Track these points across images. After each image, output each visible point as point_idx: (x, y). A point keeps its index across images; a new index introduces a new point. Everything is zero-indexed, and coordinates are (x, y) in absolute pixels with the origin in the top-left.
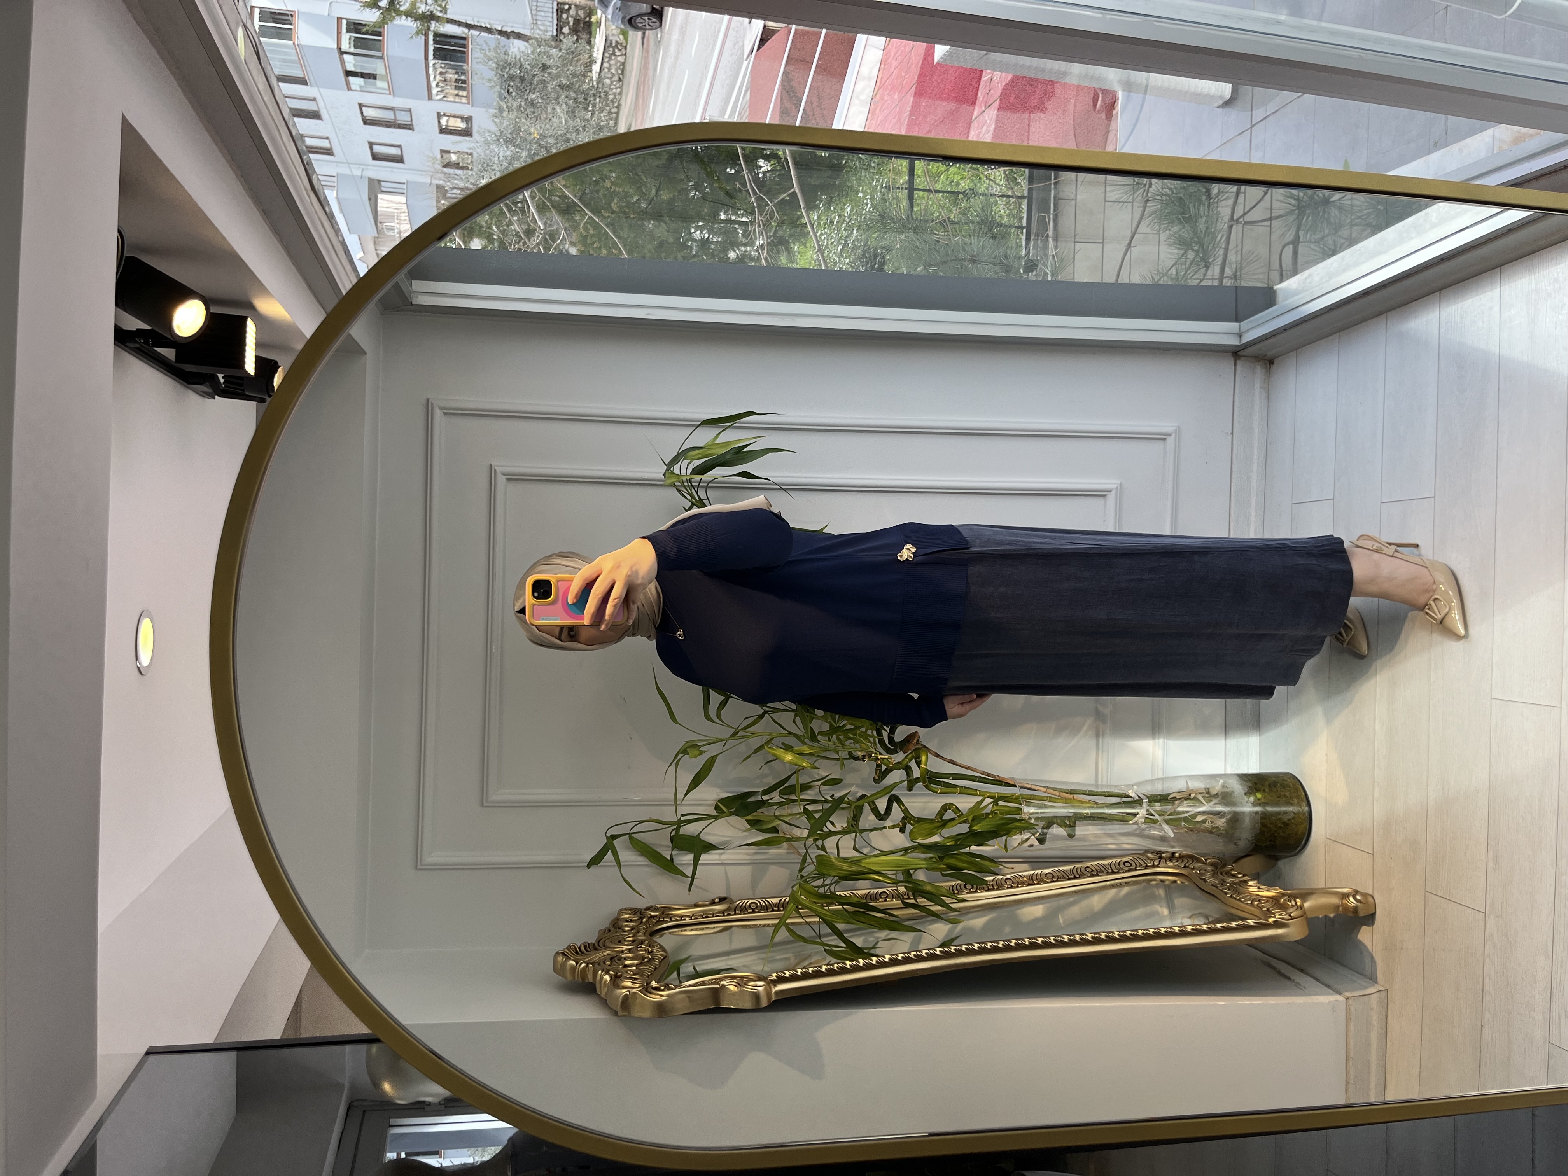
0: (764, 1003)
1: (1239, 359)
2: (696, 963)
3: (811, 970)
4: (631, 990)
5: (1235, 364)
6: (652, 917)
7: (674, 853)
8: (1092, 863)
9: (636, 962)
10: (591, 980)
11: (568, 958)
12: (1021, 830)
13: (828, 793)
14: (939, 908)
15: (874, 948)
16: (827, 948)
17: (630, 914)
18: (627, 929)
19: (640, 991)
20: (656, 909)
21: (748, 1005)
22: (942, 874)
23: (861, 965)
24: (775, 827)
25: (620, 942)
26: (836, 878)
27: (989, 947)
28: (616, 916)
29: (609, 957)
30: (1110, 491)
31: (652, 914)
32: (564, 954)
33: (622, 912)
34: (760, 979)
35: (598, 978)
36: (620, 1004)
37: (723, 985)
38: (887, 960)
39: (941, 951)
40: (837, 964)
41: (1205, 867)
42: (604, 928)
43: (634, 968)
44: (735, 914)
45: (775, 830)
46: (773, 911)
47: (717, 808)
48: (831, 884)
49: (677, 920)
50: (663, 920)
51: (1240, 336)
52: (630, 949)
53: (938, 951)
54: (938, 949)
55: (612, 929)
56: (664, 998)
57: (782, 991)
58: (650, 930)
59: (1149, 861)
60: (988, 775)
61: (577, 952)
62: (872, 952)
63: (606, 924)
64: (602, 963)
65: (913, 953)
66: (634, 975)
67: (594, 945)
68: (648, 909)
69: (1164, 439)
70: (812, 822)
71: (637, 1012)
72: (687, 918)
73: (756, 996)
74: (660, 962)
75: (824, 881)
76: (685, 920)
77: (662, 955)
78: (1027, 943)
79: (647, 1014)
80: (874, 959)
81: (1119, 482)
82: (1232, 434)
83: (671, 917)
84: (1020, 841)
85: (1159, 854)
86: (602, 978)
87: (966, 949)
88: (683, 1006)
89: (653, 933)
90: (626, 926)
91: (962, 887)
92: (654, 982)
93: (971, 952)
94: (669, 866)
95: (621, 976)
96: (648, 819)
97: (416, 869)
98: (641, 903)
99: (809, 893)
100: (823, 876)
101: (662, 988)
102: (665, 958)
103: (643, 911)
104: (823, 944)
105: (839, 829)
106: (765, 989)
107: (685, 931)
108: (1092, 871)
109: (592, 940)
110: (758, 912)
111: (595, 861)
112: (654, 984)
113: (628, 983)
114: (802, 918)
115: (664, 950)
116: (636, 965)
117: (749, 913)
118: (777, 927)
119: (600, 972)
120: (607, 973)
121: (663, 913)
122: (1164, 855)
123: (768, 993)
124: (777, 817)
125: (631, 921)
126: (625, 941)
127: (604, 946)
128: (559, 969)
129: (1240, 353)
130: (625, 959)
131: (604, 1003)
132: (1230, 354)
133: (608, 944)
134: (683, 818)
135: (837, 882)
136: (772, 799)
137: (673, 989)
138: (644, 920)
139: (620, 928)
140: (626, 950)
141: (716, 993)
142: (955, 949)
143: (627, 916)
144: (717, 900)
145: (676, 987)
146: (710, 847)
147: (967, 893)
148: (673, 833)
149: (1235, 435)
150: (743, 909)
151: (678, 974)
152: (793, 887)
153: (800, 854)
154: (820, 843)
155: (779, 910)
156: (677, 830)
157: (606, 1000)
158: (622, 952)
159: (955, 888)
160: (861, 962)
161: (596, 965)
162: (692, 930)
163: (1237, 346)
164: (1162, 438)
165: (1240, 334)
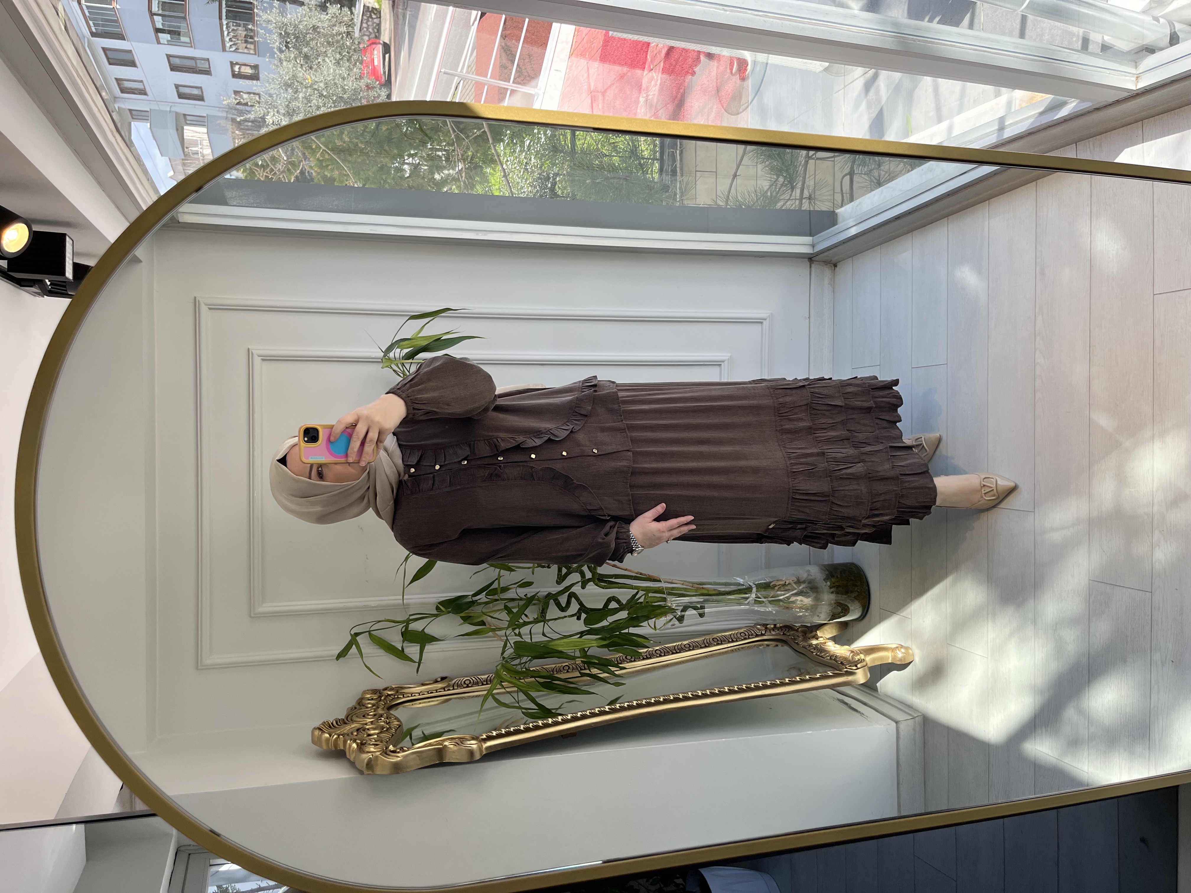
0: (478, 756)
1: (813, 263)
2: (423, 728)
3: (512, 729)
4: (374, 754)
5: (810, 267)
6: (389, 695)
7: (405, 645)
8: (718, 635)
9: (377, 731)
10: (342, 748)
11: (323, 732)
12: (664, 614)
13: (522, 592)
14: (606, 675)
15: (560, 708)
16: (524, 711)
17: (371, 694)
18: (370, 706)
19: (380, 754)
20: (392, 689)
21: (465, 759)
22: (609, 650)
23: (550, 722)
24: (482, 621)
25: (364, 716)
26: (530, 658)
27: (644, 703)
28: (360, 696)
29: (356, 728)
30: (723, 362)
31: (389, 693)
32: (320, 729)
33: (365, 692)
34: (473, 739)
35: (348, 746)
36: (365, 765)
37: (445, 746)
38: (569, 717)
39: (609, 709)
40: (532, 723)
41: (797, 633)
42: (351, 706)
43: (376, 736)
44: (454, 689)
45: (483, 623)
46: (483, 685)
47: (437, 608)
48: (526, 662)
49: (408, 697)
50: (398, 697)
51: (813, 247)
52: (372, 721)
53: (607, 708)
54: (607, 707)
55: (358, 707)
56: (399, 759)
57: (490, 747)
58: (387, 706)
59: (758, 631)
60: (641, 574)
61: (330, 727)
62: (559, 711)
63: (353, 703)
64: (350, 735)
65: (588, 712)
66: (376, 741)
67: (343, 720)
68: (385, 689)
69: (762, 323)
70: (511, 616)
71: (379, 771)
72: (416, 695)
73: (471, 753)
74: (396, 730)
75: (521, 660)
76: (415, 696)
77: (397, 725)
78: (672, 698)
79: (386, 772)
80: (560, 718)
81: (729, 355)
82: (809, 317)
83: (403, 694)
84: (665, 622)
85: (765, 625)
86: (350, 746)
87: (627, 705)
88: (416, 763)
89: (390, 708)
90: (369, 703)
91: (624, 657)
92: (391, 746)
93: (631, 708)
94: (401, 654)
95: (365, 743)
96: (384, 619)
97: (197, 669)
98: (380, 685)
99: (508, 670)
100: (520, 656)
101: (399, 750)
102: (399, 727)
103: (382, 691)
104: (520, 708)
105: (531, 619)
106: (478, 746)
107: (415, 704)
108: (718, 640)
109: (342, 716)
110: (471, 687)
111: (342, 654)
112: (391, 748)
113: (372, 749)
114: (504, 688)
115: (399, 721)
116: (378, 733)
117: (464, 688)
118: (485, 698)
119: (349, 742)
120: (355, 741)
121: (397, 692)
122: (768, 626)
123: (480, 748)
124: (484, 614)
125: (372, 699)
126: (368, 715)
127: (352, 720)
128: (316, 741)
129: (814, 259)
130: (368, 729)
131: (352, 764)
132: (807, 259)
133: (354, 718)
134: (411, 618)
135: (530, 660)
136: (480, 599)
137: (406, 751)
138: (382, 698)
139: (364, 706)
140: (370, 722)
141: (441, 752)
142: (619, 706)
143: (369, 696)
144: (439, 679)
145: (409, 749)
146: (432, 639)
147: (628, 662)
148: (403, 630)
149: (811, 318)
150: (459, 686)
151: (411, 738)
152: (496, 666)
153: (502, 640)
154: (517, 631)
155: (487, 684)
156: (407, 627)
157: (354, 763)
158: (366, 724)
159: (618, 659)
160: (550, 721)
161: (346, 736)
162: (420, 703)
163: (811, 254)
164: (759, 322)
165: (813, 246)
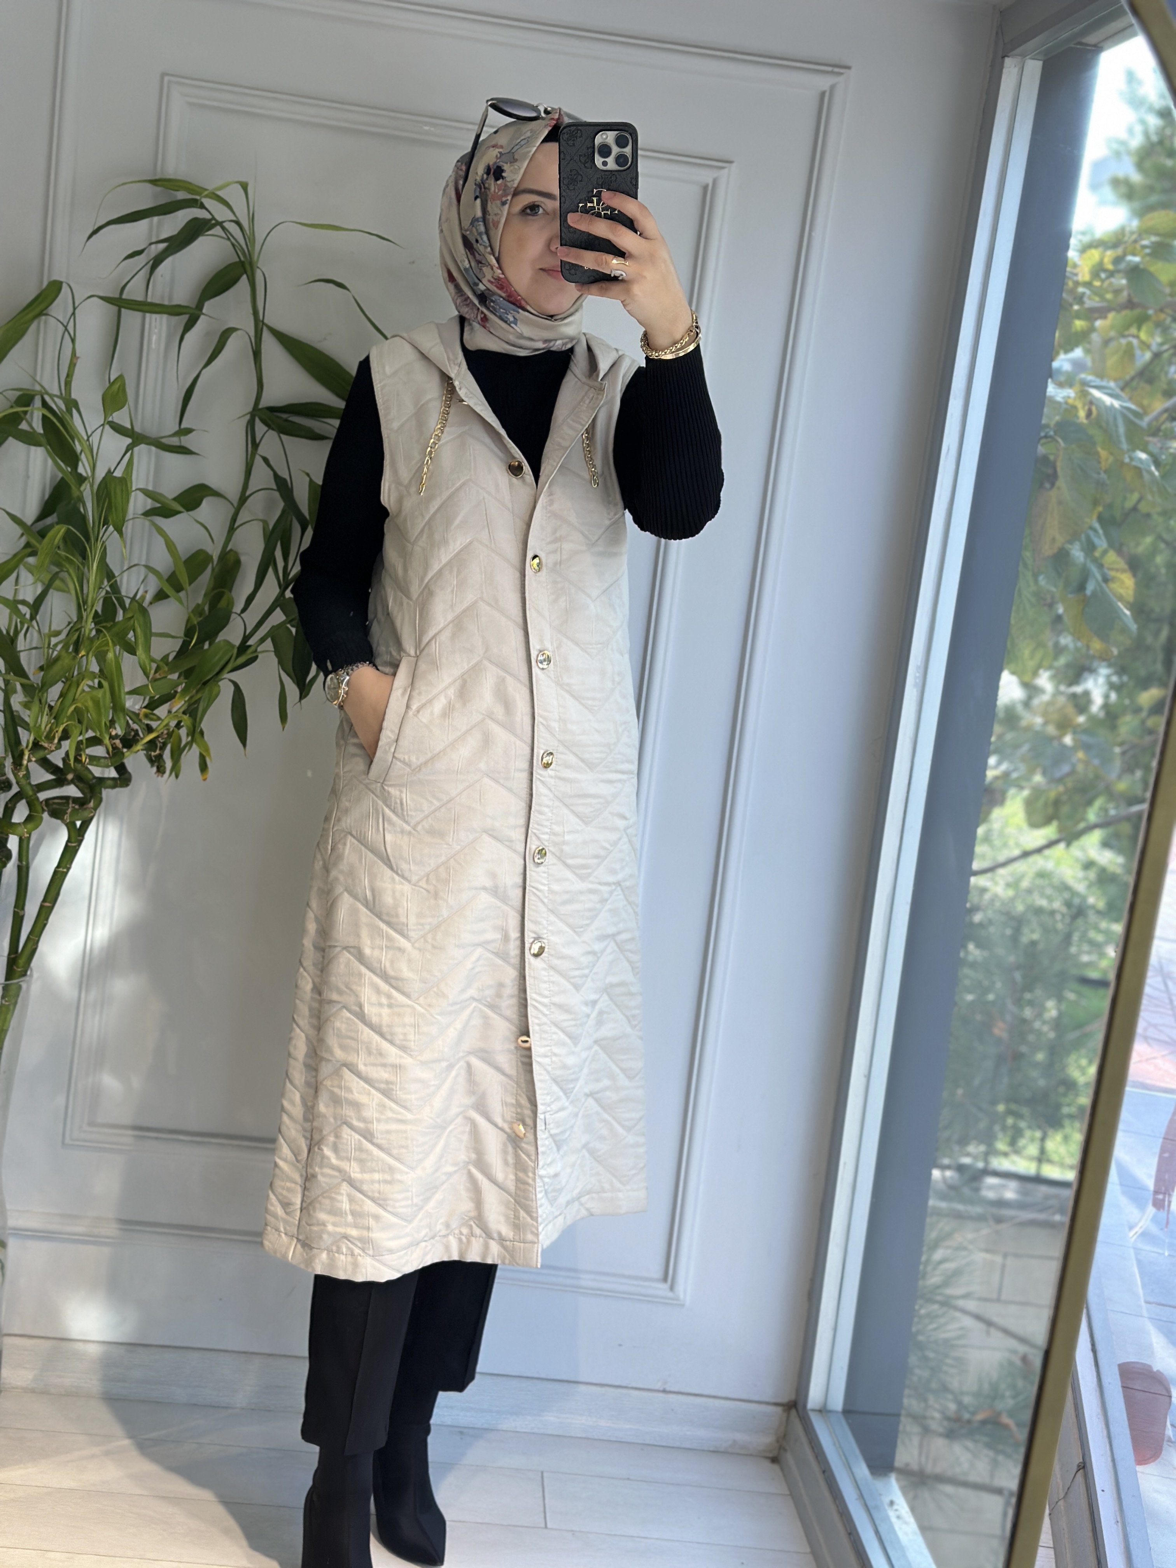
1: (784, 1411)
5: (776, 1404)
51: (820, 1411)
69: (665, 1279)
82: (664, 1391)
129: (793, 1412)
132: (793, 1397)
149: (661, 1395)
163: (805, 1406)
164: (668, 1275)
165: (823, 1411)
